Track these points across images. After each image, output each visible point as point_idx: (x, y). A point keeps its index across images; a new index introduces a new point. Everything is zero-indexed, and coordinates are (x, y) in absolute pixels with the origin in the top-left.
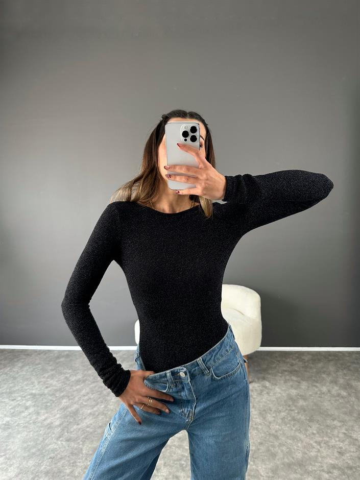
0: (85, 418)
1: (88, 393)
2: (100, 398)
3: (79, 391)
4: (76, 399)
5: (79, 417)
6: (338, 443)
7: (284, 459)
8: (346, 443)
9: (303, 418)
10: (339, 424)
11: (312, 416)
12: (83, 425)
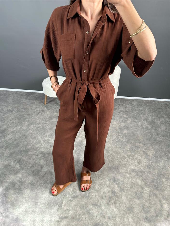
0: (9, 135)
1: (13, 119)
2: (19, 122)
3: (8, 117)
4: (6, 122)
5: (5, 134)
6: (138, 157)
7: (108, 164)
8: (143, 157)
9: (124, 140)
10: (142, 145)
11: (129, 140)
12: (7, 138)
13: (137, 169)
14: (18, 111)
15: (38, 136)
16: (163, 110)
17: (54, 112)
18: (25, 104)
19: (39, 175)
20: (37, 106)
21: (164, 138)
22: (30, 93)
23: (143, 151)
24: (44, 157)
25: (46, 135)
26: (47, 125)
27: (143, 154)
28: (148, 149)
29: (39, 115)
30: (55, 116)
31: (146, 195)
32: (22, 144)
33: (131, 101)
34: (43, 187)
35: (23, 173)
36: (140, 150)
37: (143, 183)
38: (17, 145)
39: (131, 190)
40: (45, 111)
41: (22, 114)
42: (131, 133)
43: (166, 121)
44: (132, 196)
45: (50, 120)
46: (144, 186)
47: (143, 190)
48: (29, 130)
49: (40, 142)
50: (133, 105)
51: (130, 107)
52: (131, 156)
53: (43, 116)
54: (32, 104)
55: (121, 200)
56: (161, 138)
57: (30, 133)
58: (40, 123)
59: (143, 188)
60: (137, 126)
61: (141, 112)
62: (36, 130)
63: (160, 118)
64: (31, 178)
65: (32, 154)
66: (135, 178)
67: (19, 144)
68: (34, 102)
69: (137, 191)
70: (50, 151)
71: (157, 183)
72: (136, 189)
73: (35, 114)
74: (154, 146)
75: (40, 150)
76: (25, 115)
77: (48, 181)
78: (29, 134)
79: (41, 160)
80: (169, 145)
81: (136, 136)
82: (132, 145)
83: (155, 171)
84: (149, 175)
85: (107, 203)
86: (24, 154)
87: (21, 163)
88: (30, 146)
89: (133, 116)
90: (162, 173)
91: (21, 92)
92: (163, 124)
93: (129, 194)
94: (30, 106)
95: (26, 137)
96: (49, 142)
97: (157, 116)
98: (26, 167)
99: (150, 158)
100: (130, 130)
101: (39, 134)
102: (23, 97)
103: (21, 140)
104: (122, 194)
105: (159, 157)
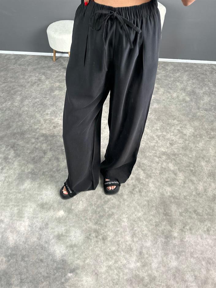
13: (169, 152)
14: (6, 81)
15: (36, 114)
16: (208, 76)
17: (55, 82)
18: (15, 71)
19: (41, 163)
20: (32, 74)
21: (208, 112)
22: (20, 56)
23: (177, 129)
24: (46, 141)
25: (47, 112)
26: (47, 100)
27: (178, 133)
28: (185, 127)
29: (35, 87)
30: (57, 87)
31: (179, 182)
32: (15, 125)
33: (164, 64)
34: (48, 176)
35: (19, 160)
36: (173, 128)
37: (176, 168)
38: (9, 127)
39: (160, 176)
40: (43, 81)
41: (11, 85)
42: (163, 108)
43: (212, 91)
44: (161, 183)
45: (50, 92)
46: (177, 171)
47: (176, 176)
48: (24, 106)
49: (39, 121)
50: (167, 71)
51: (163, 73)
52: (162, 136)
53: (40, 87)
54: (24, 71)
55: (148, 188)
56: (202, 113)
57: (25, 110)
58: (37, 97)
59: (175, 174)
60: (172, 98)
61: (178, 80)
62: (33, 106)
63: (203, 87)
64: (31, 166)
65: (30, 137)
66: (166, 162)
67: (11, 125)
68: (27, 68)
69: (169, 177)
70: (54, 133)
71: (195, 168)
72: (167, 175)
73: (29, 85)
74: (192, 123)
75: (40, 132)
76: (16, 87)
77: (54, 168)
78: (23, 112)
79: (43, 144)
80: (212, 121)
81: (169, 111)
82: (163, 123)
83: (193, 153)
84: (185, 158)
85: (130, 192)
86: (19, 137)
87: (16, 149)
88: (26, 128)
89: (166, 85)
90: (202, 155)
91: (6, 55)
92: (207, 94)
93: (158, 181)
94: (22, 75)
95: (20, 115)
96: (53, 121)
97: (199, 85)
98: (23, 153)
99: (187, 138)
100: (162, 103)
101: (37, 112)
102: (11, 62)
103: (14, 120)
104: (149, 181)
105: (198, 136)
